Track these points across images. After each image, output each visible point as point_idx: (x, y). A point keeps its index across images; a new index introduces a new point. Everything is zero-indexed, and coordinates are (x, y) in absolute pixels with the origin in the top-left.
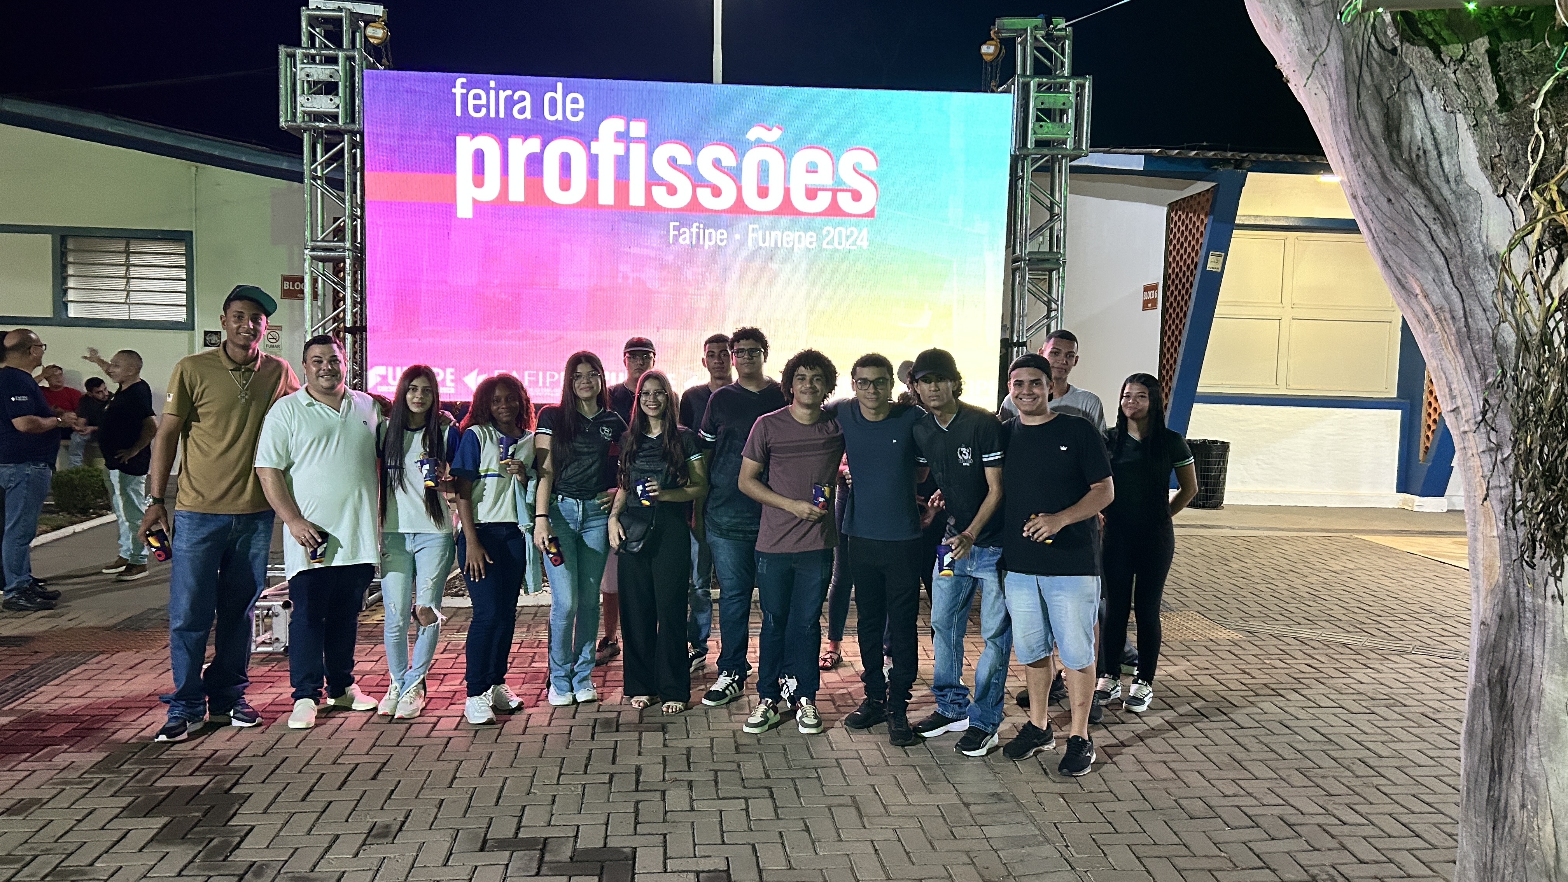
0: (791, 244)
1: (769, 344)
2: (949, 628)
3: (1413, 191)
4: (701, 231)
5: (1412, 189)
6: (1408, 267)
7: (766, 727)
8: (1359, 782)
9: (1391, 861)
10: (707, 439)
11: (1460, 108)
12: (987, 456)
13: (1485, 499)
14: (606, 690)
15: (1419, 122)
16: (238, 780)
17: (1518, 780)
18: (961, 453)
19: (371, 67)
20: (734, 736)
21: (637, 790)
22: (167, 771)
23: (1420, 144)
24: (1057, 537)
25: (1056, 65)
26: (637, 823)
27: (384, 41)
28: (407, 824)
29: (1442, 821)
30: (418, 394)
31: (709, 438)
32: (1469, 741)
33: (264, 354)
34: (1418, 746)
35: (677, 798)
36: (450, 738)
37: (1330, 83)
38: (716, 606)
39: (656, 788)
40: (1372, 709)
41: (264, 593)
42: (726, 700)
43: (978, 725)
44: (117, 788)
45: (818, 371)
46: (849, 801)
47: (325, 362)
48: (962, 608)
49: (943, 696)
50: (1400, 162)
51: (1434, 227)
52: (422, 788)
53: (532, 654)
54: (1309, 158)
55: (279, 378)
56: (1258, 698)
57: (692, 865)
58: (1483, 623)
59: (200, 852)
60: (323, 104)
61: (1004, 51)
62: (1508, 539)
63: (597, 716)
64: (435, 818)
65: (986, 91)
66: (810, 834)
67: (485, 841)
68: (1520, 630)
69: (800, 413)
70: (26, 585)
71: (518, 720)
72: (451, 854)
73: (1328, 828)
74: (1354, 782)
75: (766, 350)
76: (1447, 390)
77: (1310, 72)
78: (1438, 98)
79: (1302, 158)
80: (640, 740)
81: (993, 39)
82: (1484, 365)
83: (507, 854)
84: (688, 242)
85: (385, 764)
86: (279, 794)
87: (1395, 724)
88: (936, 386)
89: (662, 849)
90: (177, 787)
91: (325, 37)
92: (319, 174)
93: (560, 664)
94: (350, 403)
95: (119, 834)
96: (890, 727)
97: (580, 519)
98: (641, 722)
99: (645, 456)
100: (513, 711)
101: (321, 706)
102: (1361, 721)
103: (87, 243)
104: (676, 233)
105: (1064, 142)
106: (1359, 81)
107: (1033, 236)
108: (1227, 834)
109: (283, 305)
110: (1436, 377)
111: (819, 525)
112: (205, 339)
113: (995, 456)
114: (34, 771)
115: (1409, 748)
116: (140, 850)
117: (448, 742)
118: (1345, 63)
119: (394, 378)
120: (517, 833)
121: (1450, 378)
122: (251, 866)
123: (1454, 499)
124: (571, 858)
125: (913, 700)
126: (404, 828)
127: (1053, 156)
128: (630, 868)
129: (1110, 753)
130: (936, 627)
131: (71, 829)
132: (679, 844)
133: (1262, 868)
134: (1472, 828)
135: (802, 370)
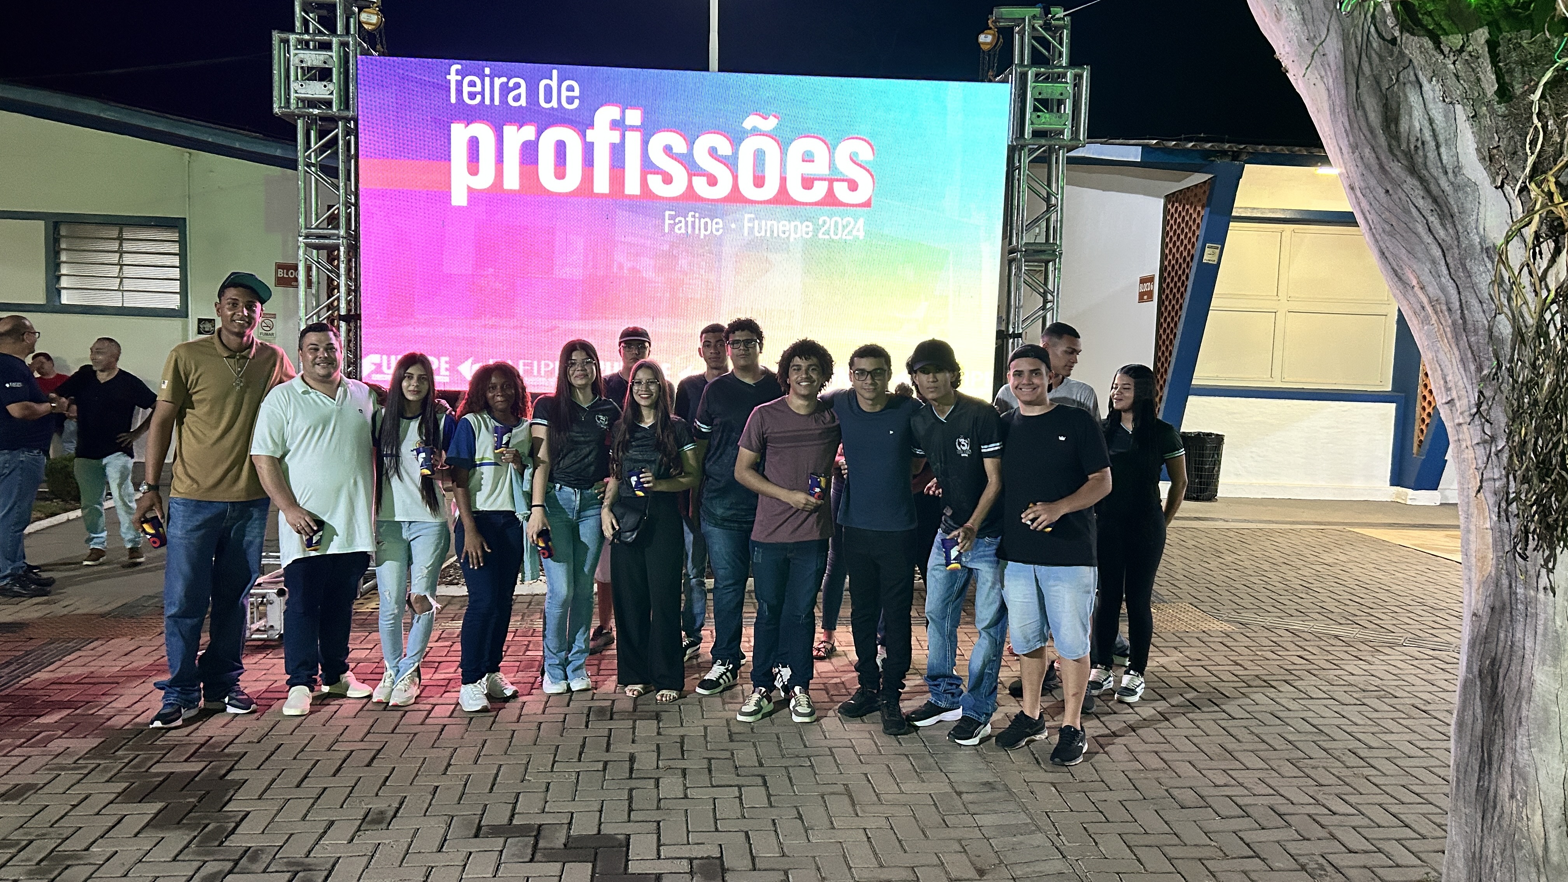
0: (787, 234)
1: (764, 334)
2: (944, 618)
3: (1411, 182)
4: (697, 220)
5: (1409, 179)
6: (1405, 258)
7: (760, 716)
8: (1348, 772)
9: (1380, 851)
10: (703, 430)
11: (1459, 99)
12: (986, 447)
13: (1479, 491)
14: (600, 678)
15: (1418, 113)
16: (233, 766)
17: (1508, 771)
18: (960, 444)
19: (365, 53)
20: (728, 724)
21: (631, 778)
22: (162, 758)
23: (1419, 135)
24: (1055, 525)
25: (1053, 55)
26: (630, 810)
27: (378, 28)
28: (401, 811)
29: (1430, 812)
30: (414, 382)
31: (705, 428)
32: (1460, 731)
33: (259, 341)
34: (1408, 737)
35: (671, 786)
36: (445, 726)
37: (1329, 73)
38: (710, 596)
39: (649, 776)
40: (1363, 700)
41: (259, 580)
42: (721, 688)
43: (972, 714)
44: (112, 773)
45: (814, 360)
46: (842, 789)
47: (321, 350)
48: (956, 599)
49: (936, 685)
50: (1398, 153)
51: (1431, 219)
52: (417, 775)
53: (526, 643)
54: (1307, 150)
55: (274, 365)
56: (1250, 689)
57: (685, 851)
58: (1475, 615)
59: (195, 837)
60: (317, 90)
61: (1001, 40)
62: (1501, 531)
63: (591, 704)
64: (430, 804)
65: (982, 81)
66: (803, 822)
67: (479, 828)
68: (1511, 621)
69: (797, 403)
70: (21, 572)
71: (512, 709)
72: (445, 840)
73: (1318, 818)
74: (1345, 772)
75: (761, 340)
76: (1442, 382)
77: (1309, 62)
78: (1437, 88)
79: (1300, 150)
80: (634, 728)
81: (990, 29)
82: (1479, 357)
83: (502, 840)
84: (683, 231)
85: (379, 751)
86: (274, 780)
87: (1386, 715)
88: (935, 377)
89: (655, 836)
90: (172, 773)
91: (318, 23)
92: (313, 161)
93: (555, 651)
94: (345, 392)
95: (115, 819)
96: (883, 716)
97: (577, 508)
98: (635, 710)
99: (638, 446)
100: (507, 699)
101: (316, 694)
102: (1351, 712)
103: (81, 230)
104: (672, 222)
105: (1062, 133)
106: (1359, 69)
107: (1030, 227)
108: (1216, 824)
109: (277, 293)
110: (1431, 369)
111: (815, 515)
112: (199, 327)
113: (994, 447)
114: (30, 757)
115: (1399, 740)
116: (136, 836)
117: (443, 730)
118: (1345, 52)
119: (389, 368)
120: (511, 820)
121: (1445, 370)
122: (246, 852)
123: (1447, 492)
124: (565, 845)
125: (906, 689)
126: (399, 815)
127: (1050, 147)
128: (624, 854)
129: (1102, 743)
130: (931, 618)
131: (66, 814)
132: (673, 831)
133: (1253, 857)
134: (1460, 818)
135: (797, 360)
